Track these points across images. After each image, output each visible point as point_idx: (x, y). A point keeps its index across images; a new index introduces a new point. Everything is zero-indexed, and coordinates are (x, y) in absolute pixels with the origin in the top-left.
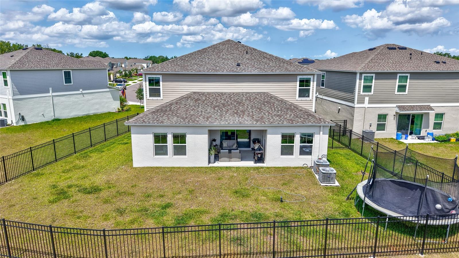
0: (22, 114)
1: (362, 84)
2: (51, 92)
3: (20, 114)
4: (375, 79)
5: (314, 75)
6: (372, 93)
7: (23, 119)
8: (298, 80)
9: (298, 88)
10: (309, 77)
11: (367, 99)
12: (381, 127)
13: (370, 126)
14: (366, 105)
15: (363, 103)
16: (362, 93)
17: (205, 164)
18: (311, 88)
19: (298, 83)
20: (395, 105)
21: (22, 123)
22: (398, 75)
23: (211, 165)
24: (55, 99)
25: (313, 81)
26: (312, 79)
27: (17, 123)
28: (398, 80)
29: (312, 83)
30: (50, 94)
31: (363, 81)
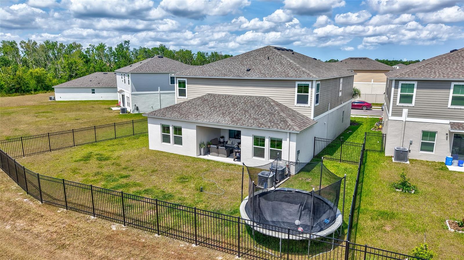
0: (137, 106)
1: (399, 93)
2: (159, 90)
3: (135, 105)
4: (418, 88)
5: (312, 81)
6: (413, 104)
7: (137, 109)
8: (297, 85)
9: (296, 94)
10: (307, 83)
11: (405, 111)
12: (427, 147)
13: (411, 144)
14: (404, 117)
15: (401, 115)
16: (398, 103)
18: (309, 94)
19: (296, 89)
20: (448, 122)
21: (136, 112)
22: (453, 84)
23: (202, 157)
24: (162, 96)
25: (312, 88)
26: (310, 86)
27: (133, 111)
28: (452, 91)
29: (310, 89)
30: (158, 92)
31: (399, 90)
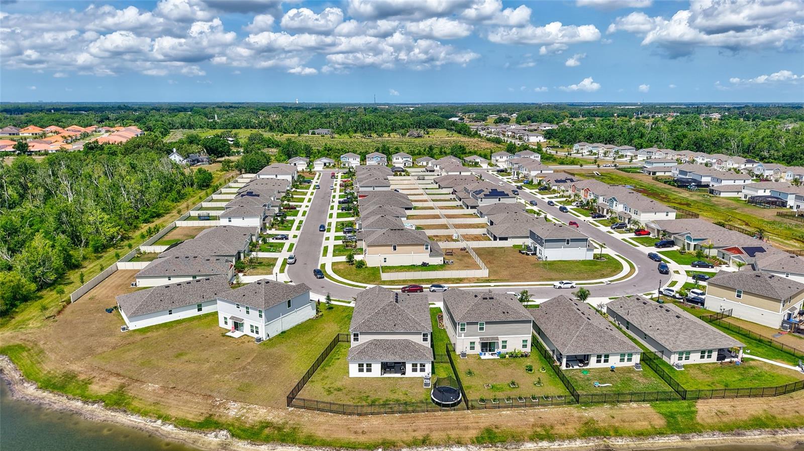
0: (268, 333)
1: (460, 327)
4: (467, 325)
6: (466, 331)
7: (268, 336)
9: (422, 337)
12: (472, 348)
13: (466, 347)
15: (461, 336)
16: (460, 332)
17: (380, 376)
20: (479, 337)
23: (382, 376)
24: (283, 319)
27: (266, 338)
28: (479, 325)
30: (281, 317)
